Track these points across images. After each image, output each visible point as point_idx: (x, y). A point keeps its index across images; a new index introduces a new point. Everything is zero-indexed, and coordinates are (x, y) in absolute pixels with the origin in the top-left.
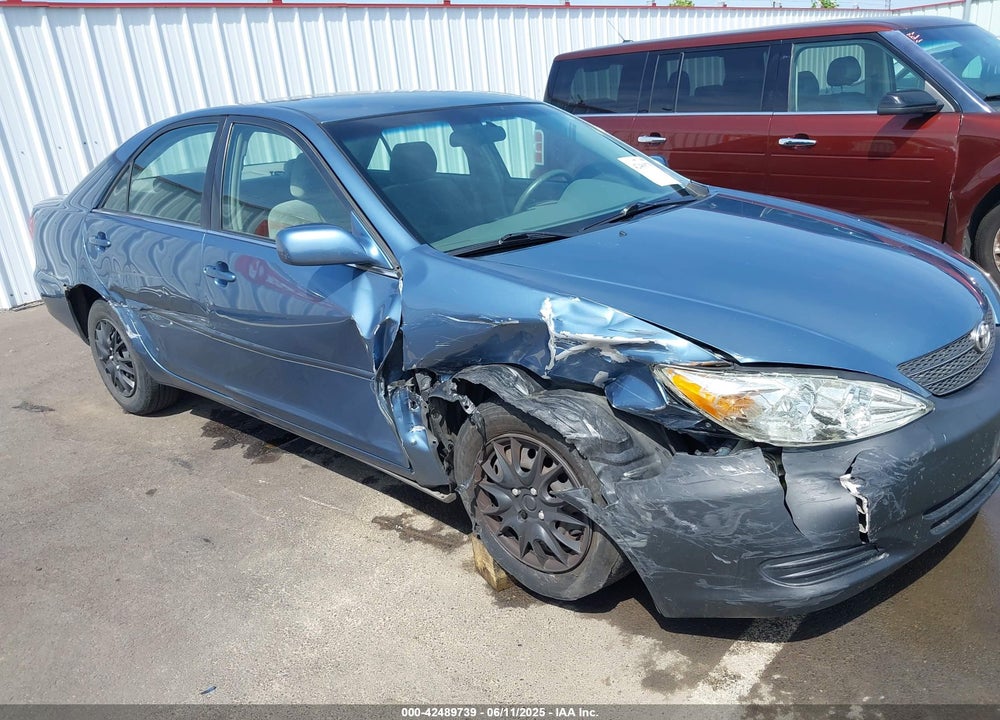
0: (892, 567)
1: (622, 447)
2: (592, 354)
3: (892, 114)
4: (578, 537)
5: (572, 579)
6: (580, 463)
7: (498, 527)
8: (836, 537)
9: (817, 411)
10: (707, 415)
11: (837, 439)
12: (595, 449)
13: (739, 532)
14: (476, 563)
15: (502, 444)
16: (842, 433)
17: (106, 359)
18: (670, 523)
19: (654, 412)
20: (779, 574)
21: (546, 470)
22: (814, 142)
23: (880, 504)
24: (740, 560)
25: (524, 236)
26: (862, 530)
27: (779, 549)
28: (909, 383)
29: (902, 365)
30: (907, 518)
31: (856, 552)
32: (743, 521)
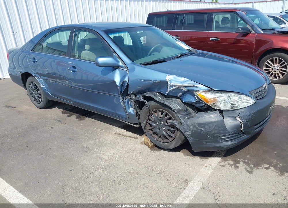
0: (247, 138)
1: (185, 111)
2: (179, 88)
3: (239, 33)
4: (173, 133)
5: (171, 144)
6: (175, 115)
7: (151, 132)
8: (235, 131)
9: (231, 102)
10: (206, 103)
11: (236, 108)
12: (179, 111)
13: (213, 130)
14: (144, 142)
15: (154, 111)
16: (237, 107)
17: (32, 93)
18: (197, 128)
19: (194, 102)
20: (222, 140)
21: (166, 117)
22: (219, 39)
23: (245, 123)
24: (214, 137)
25: (157, 60)
26: (241, 129)
27: (223, 134)
28: (251, 96)
29: (249, 92)
30: (251, 127)
31: (239, 135)
32: (214, 127)
